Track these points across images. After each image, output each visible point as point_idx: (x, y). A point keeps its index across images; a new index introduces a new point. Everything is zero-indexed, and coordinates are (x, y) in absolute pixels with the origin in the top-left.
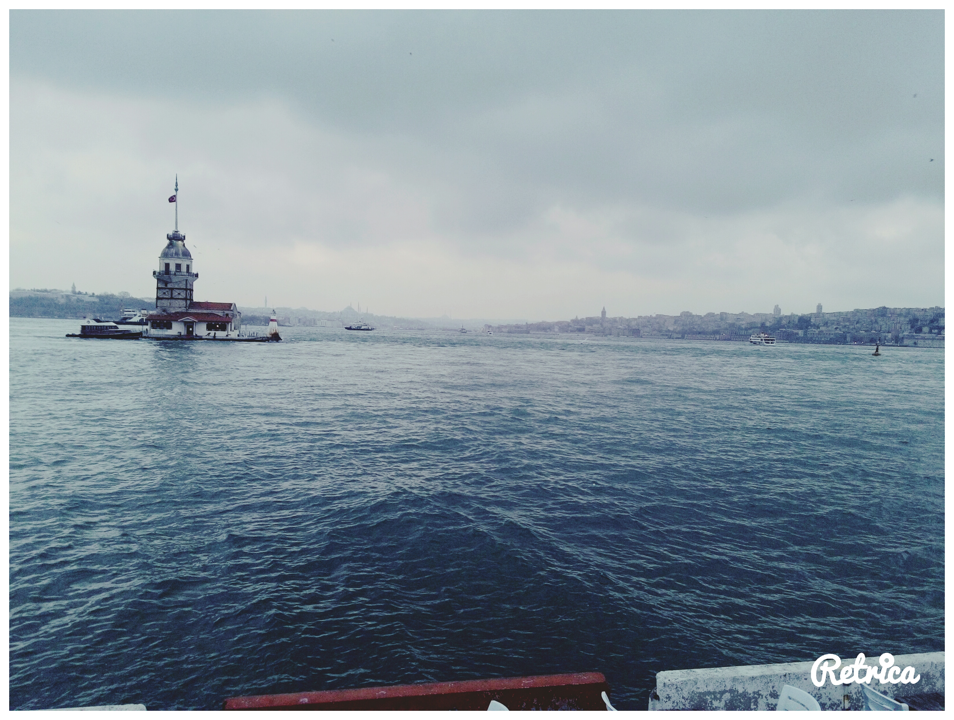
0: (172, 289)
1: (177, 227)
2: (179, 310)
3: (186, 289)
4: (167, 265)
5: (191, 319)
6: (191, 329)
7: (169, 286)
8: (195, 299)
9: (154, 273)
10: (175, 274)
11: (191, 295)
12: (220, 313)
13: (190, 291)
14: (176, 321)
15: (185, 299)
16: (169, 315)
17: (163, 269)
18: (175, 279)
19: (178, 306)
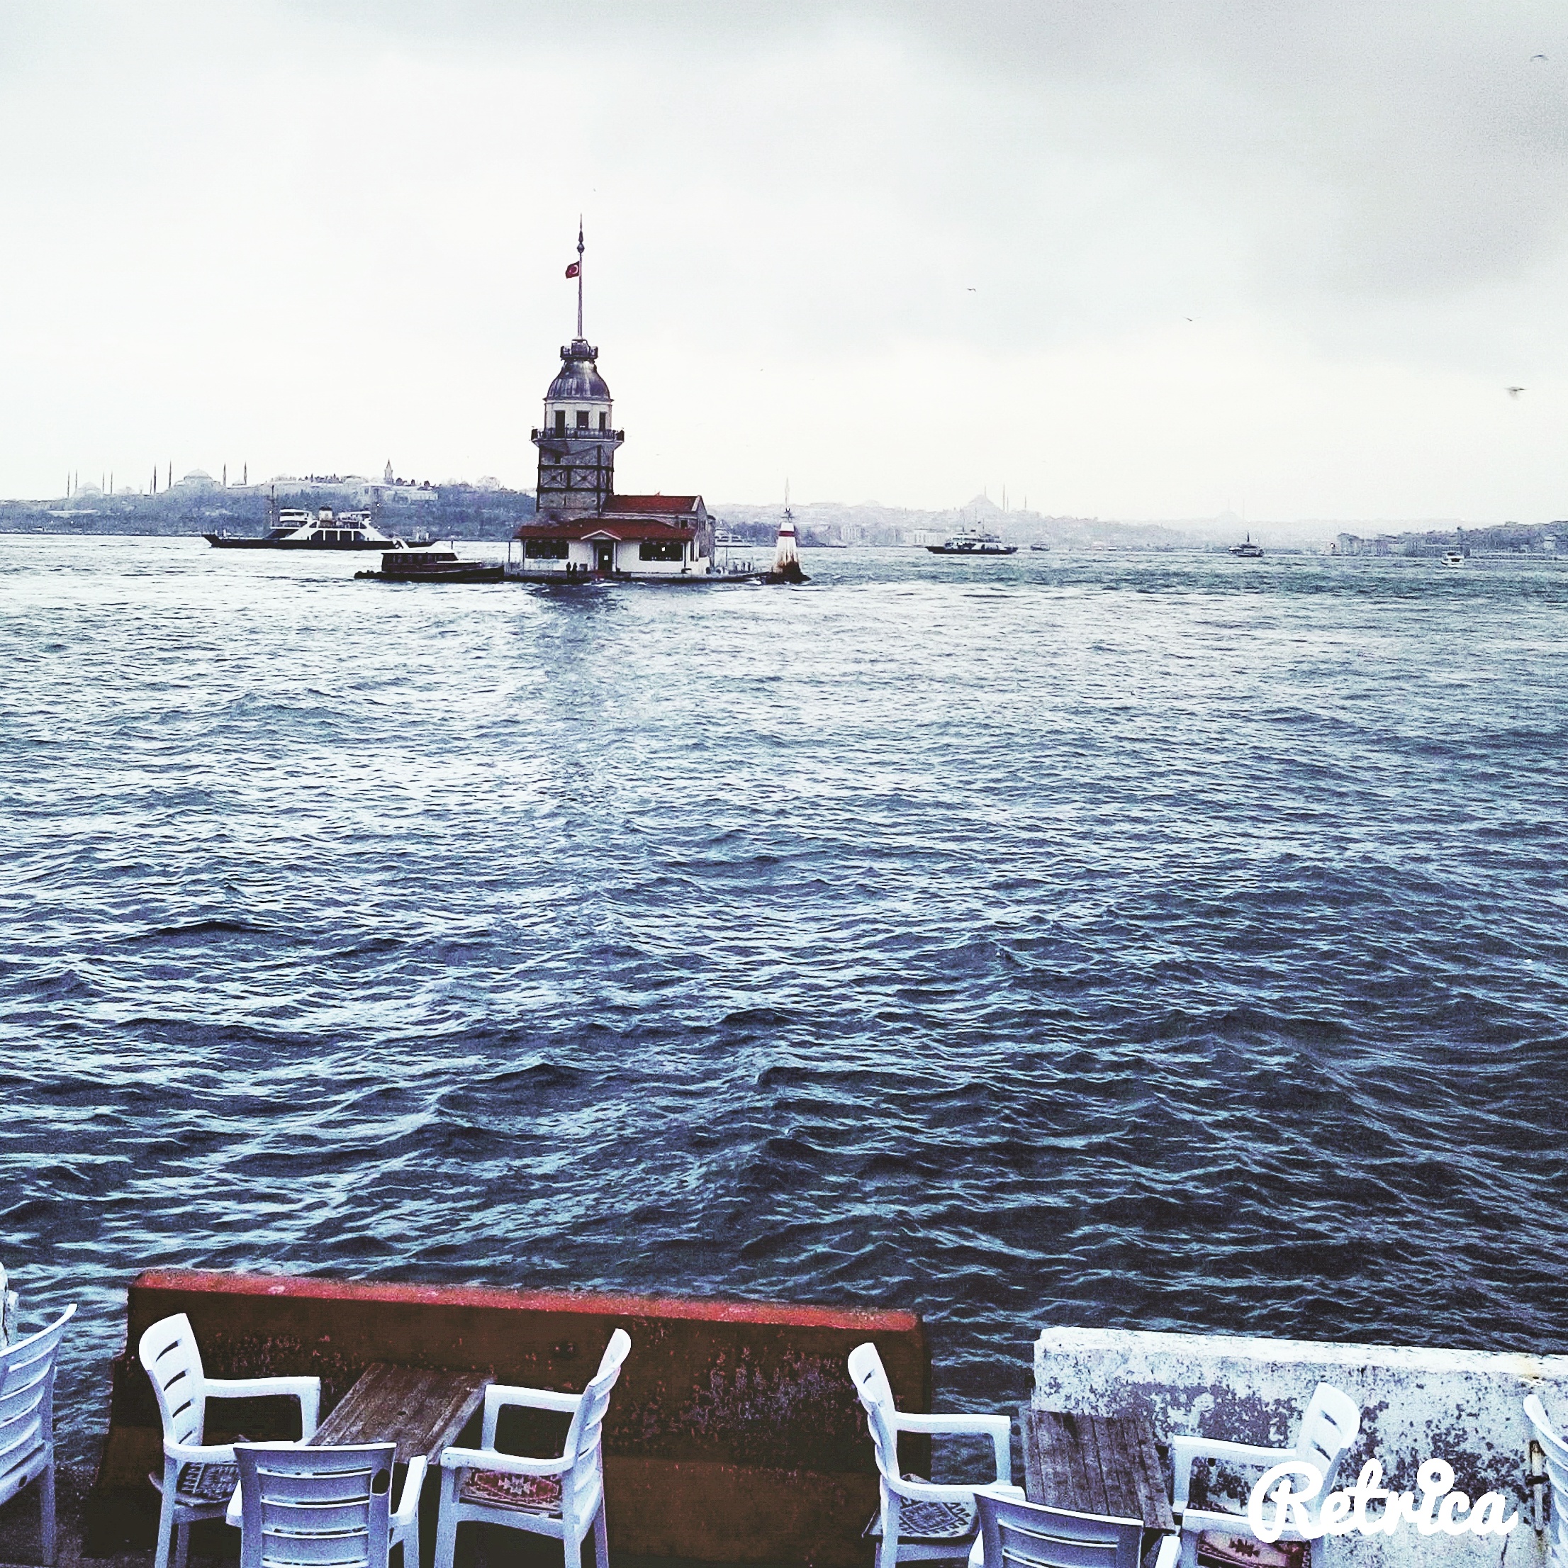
0: (569, 469)
1: (580, 333)
2: (584, 515)
3: (598, 468)
4: (560, 416)
5: (606, 534)
6: (606, 558)
7: (563, 462)
8: (618, 490)
9: (534, 432)
10: (575, 436)
11: (610, 480)
12: (669, 520)
13: (608, 470)
14: (576, 539)
15: (596, 490)
16: (564, 524)
17: (552, 424)
18: (575, 445)
19: (582, 505)
